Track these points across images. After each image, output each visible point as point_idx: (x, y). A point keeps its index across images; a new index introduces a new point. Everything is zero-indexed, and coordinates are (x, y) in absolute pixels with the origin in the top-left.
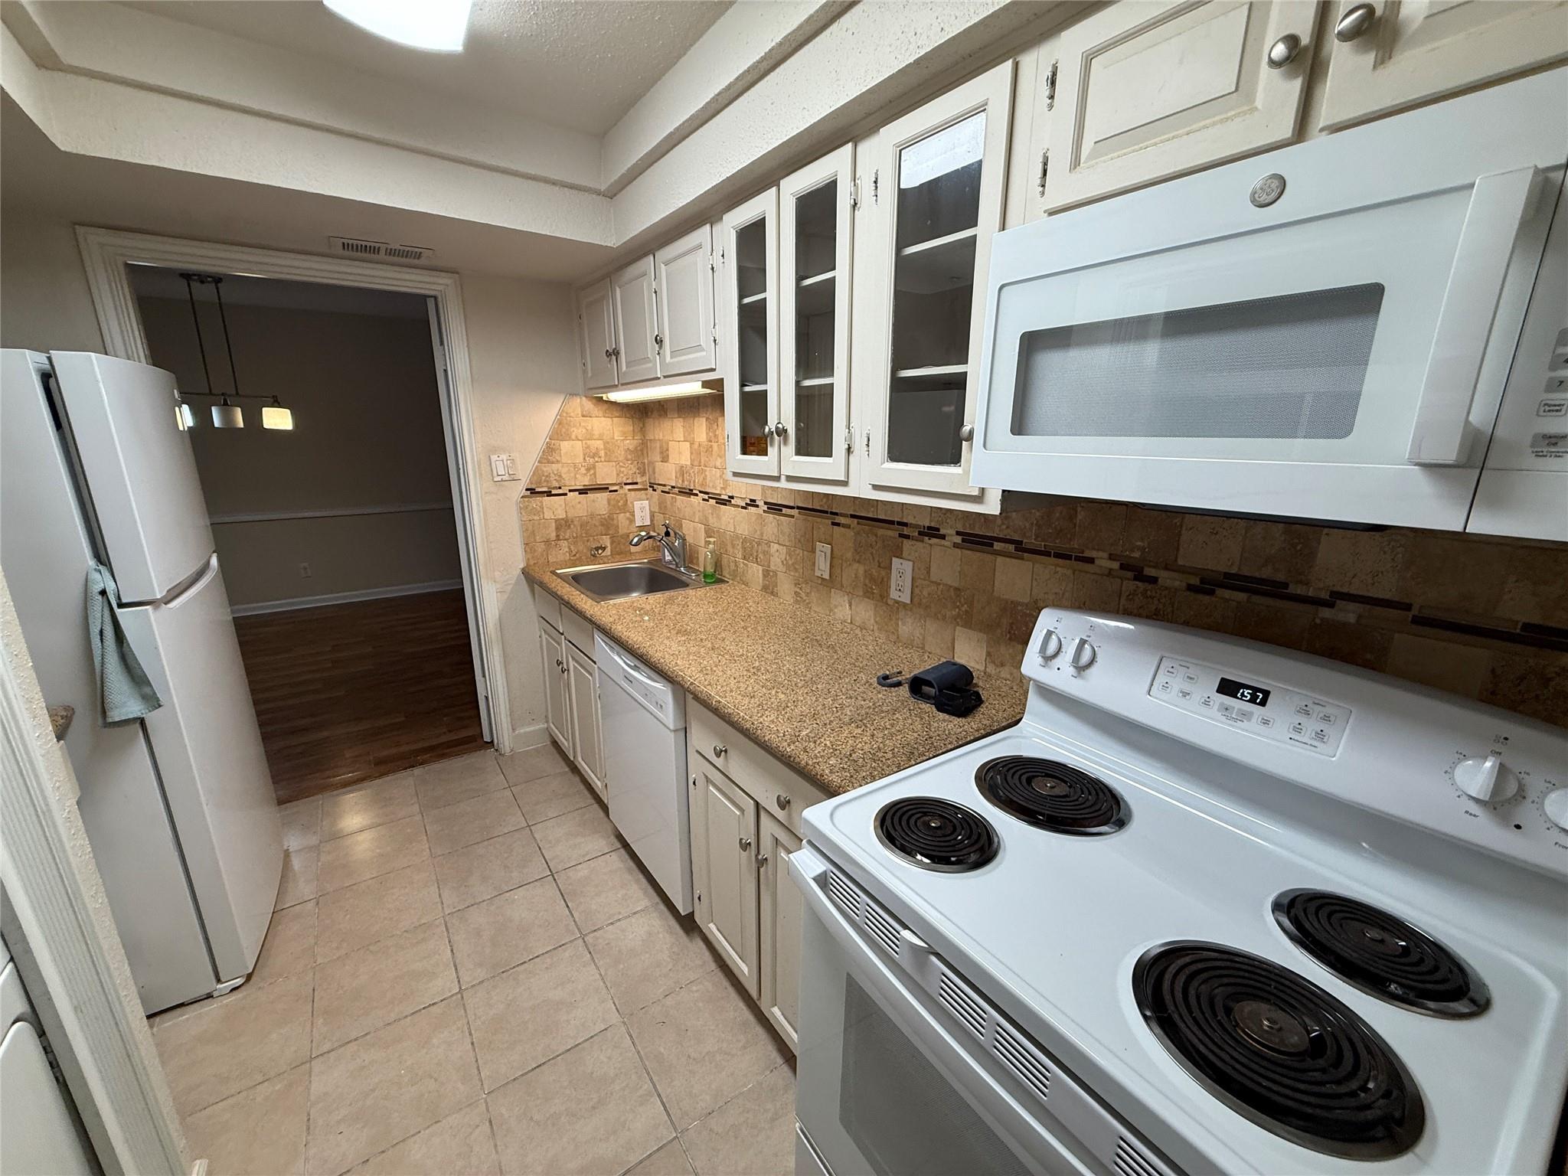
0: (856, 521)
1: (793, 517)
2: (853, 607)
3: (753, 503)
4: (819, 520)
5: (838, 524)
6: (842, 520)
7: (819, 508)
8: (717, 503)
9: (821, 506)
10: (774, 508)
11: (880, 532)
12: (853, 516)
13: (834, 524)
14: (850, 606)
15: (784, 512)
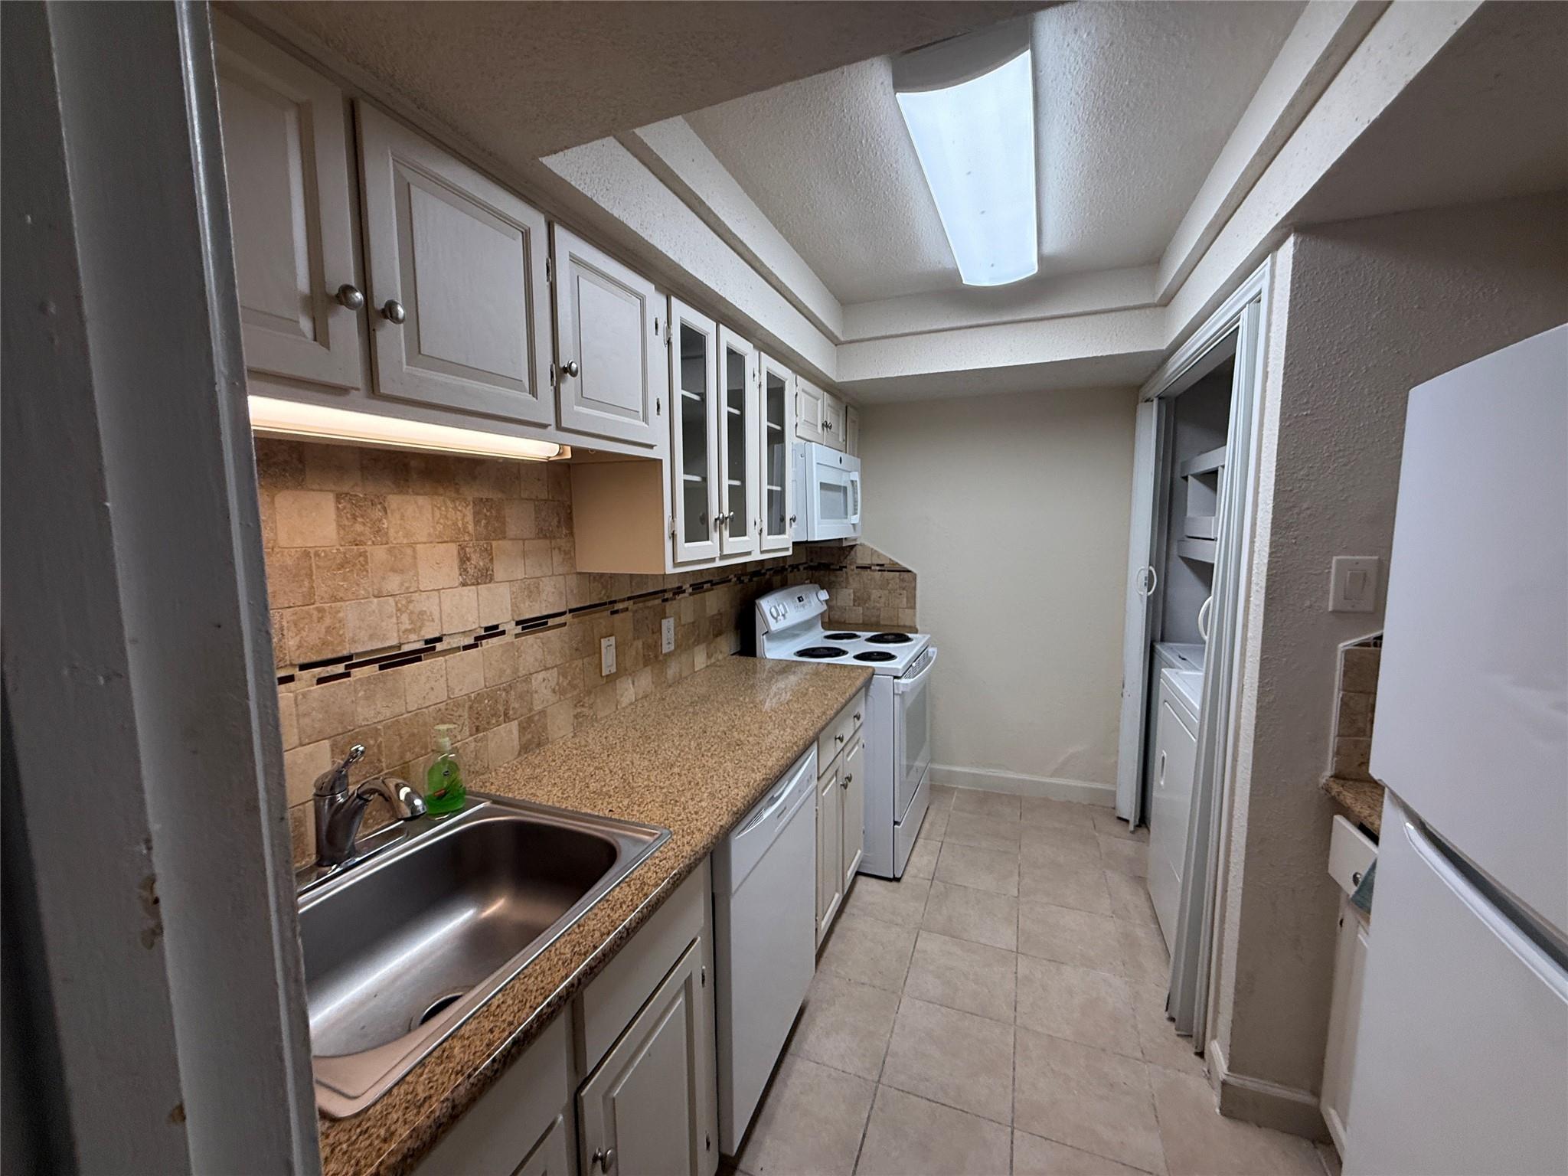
0: (631, 602)
1: (564, 624)
2: (636, 684)
3: (493, 631)
4: (597, 615)
5: (616, 612)
6: (620, 606)
7: (597, 602)
8: (381, 668)
9: (600, 599)
10: (531, 625)
11: (650, 604)
12: (629, 599)
13: (613, 613)
14: (633, 684)
15: (549, 624)
